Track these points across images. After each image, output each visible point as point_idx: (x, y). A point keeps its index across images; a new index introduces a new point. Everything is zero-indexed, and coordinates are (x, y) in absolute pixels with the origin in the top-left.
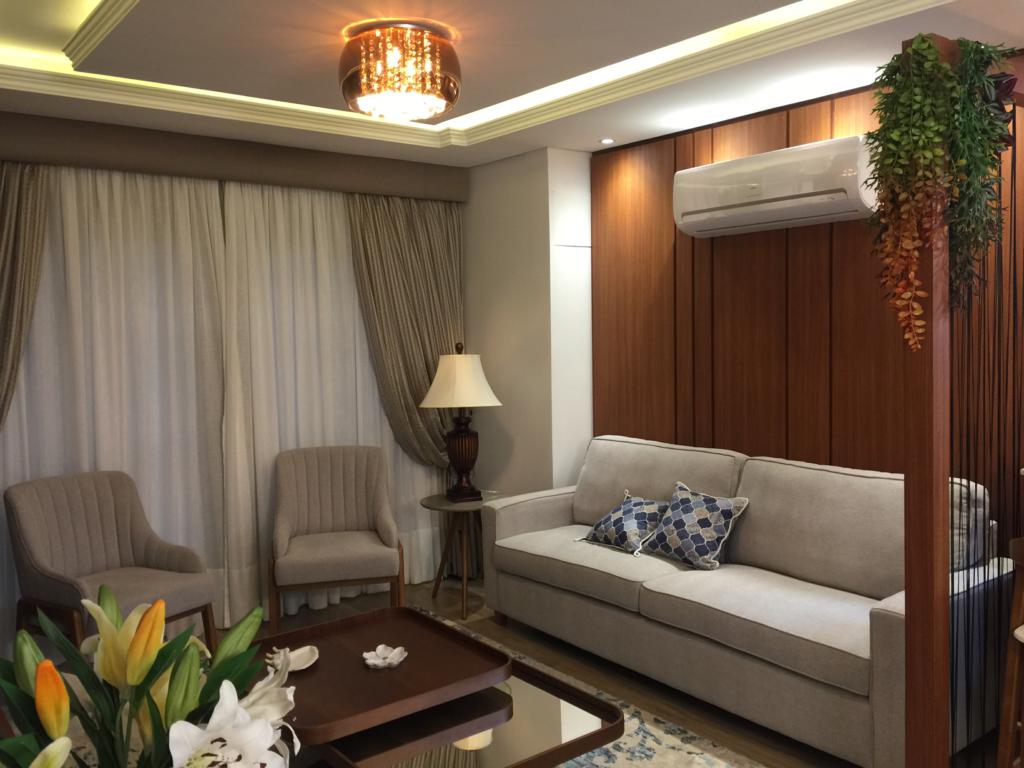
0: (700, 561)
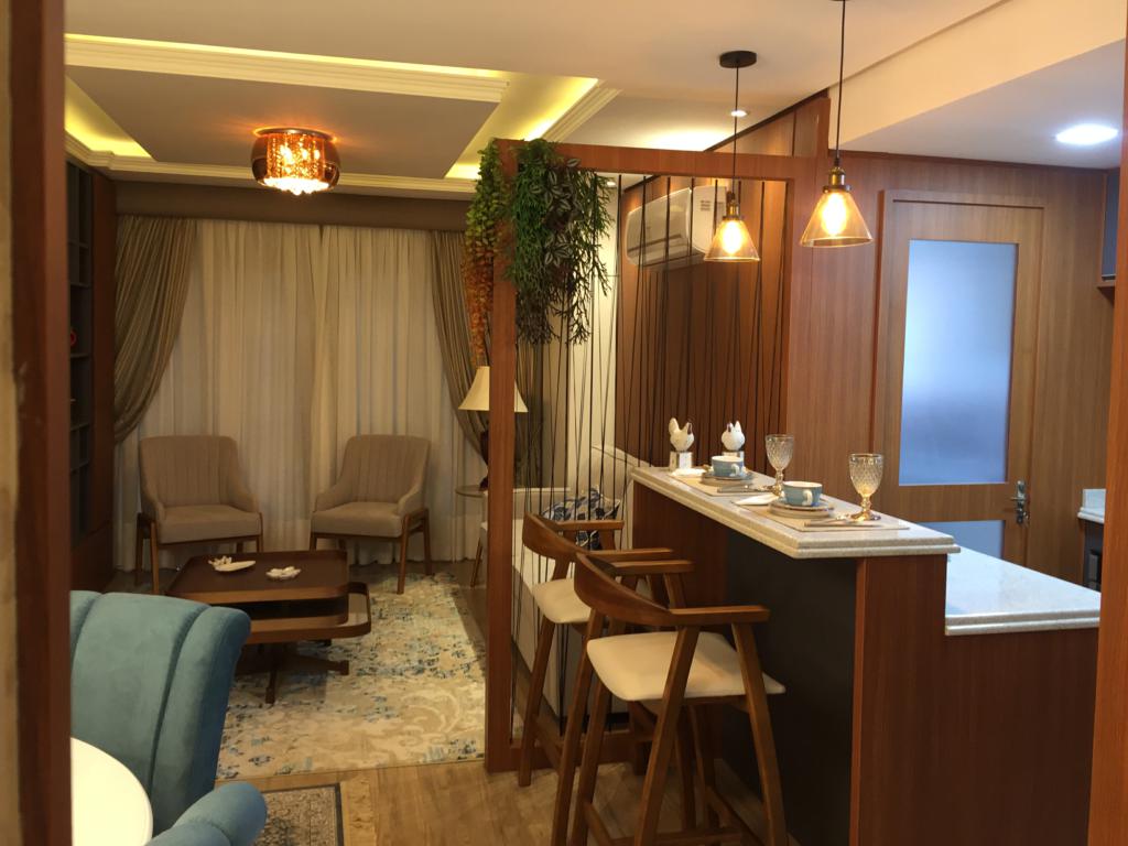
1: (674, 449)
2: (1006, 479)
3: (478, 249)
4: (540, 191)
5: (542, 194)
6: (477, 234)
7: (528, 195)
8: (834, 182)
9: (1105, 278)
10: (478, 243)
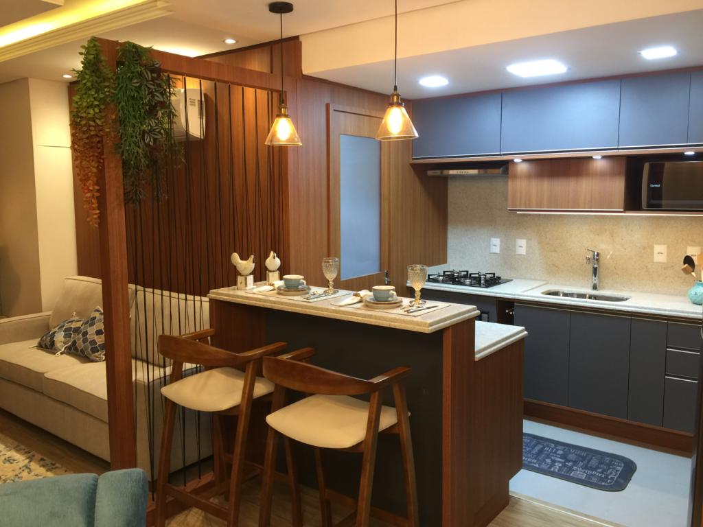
0: (92, 357)
1: (240, 275)
2: (380, 271)
3: (92, 128)
4: (138, 85)
5: (140, 87)
6: (90, 116)
7: (129, 86)
8: (395, 100)
9: (414, 159)
10: (92, 123)
